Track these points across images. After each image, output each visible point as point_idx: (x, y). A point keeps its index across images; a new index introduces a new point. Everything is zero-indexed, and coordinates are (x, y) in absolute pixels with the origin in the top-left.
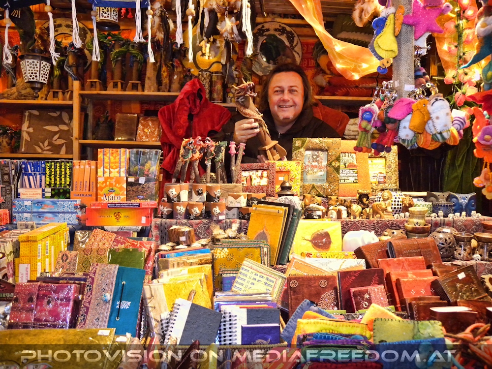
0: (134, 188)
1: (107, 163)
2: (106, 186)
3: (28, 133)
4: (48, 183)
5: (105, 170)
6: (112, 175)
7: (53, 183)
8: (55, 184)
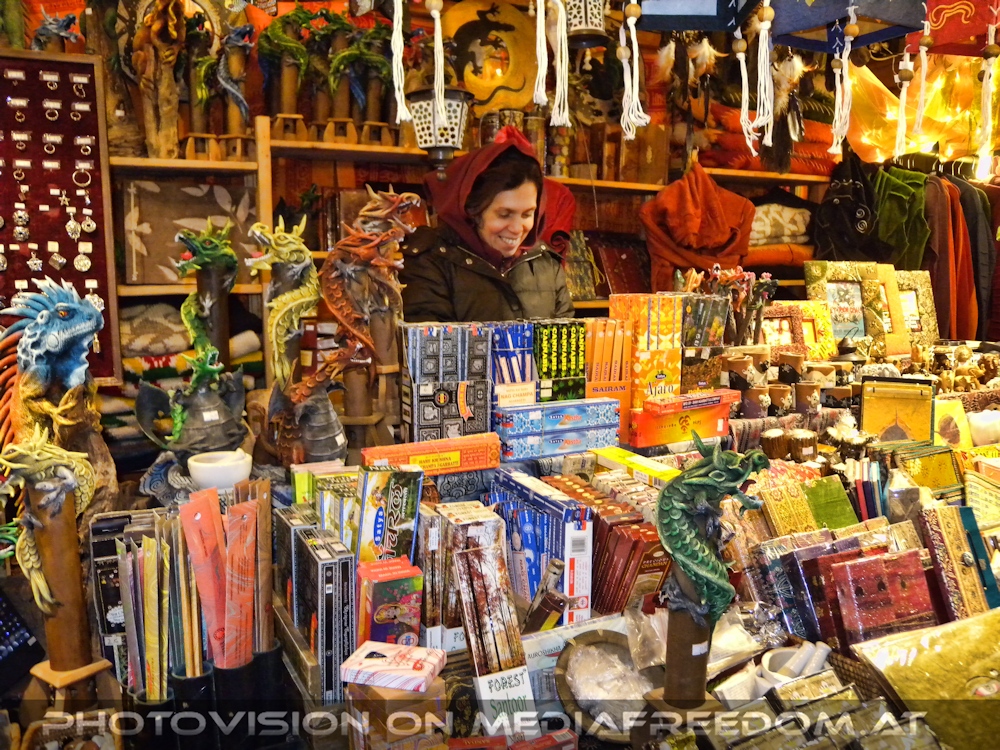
0: (694, 369)
1: (654, 324)
2: (652, 368)
3: (141, 236)
4: (545, 370)
5: (652, 337)
6: (661, 347)
7: (554, 368)
8: (559, 371)
